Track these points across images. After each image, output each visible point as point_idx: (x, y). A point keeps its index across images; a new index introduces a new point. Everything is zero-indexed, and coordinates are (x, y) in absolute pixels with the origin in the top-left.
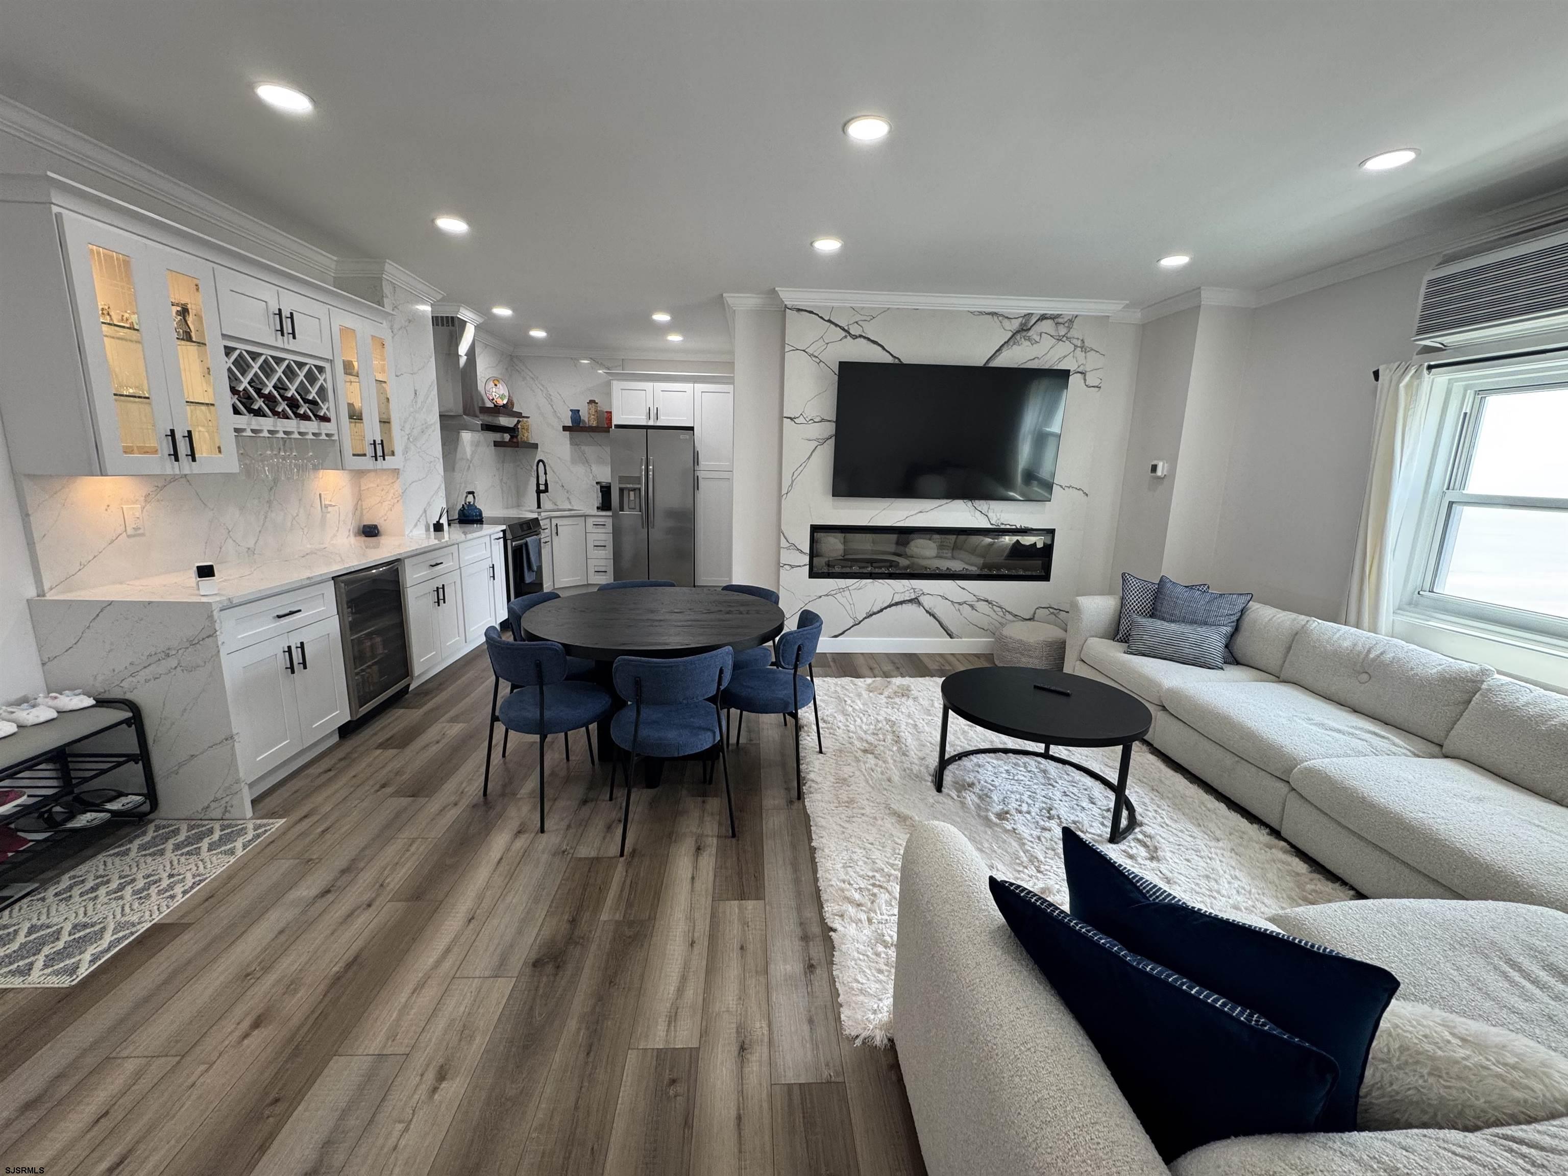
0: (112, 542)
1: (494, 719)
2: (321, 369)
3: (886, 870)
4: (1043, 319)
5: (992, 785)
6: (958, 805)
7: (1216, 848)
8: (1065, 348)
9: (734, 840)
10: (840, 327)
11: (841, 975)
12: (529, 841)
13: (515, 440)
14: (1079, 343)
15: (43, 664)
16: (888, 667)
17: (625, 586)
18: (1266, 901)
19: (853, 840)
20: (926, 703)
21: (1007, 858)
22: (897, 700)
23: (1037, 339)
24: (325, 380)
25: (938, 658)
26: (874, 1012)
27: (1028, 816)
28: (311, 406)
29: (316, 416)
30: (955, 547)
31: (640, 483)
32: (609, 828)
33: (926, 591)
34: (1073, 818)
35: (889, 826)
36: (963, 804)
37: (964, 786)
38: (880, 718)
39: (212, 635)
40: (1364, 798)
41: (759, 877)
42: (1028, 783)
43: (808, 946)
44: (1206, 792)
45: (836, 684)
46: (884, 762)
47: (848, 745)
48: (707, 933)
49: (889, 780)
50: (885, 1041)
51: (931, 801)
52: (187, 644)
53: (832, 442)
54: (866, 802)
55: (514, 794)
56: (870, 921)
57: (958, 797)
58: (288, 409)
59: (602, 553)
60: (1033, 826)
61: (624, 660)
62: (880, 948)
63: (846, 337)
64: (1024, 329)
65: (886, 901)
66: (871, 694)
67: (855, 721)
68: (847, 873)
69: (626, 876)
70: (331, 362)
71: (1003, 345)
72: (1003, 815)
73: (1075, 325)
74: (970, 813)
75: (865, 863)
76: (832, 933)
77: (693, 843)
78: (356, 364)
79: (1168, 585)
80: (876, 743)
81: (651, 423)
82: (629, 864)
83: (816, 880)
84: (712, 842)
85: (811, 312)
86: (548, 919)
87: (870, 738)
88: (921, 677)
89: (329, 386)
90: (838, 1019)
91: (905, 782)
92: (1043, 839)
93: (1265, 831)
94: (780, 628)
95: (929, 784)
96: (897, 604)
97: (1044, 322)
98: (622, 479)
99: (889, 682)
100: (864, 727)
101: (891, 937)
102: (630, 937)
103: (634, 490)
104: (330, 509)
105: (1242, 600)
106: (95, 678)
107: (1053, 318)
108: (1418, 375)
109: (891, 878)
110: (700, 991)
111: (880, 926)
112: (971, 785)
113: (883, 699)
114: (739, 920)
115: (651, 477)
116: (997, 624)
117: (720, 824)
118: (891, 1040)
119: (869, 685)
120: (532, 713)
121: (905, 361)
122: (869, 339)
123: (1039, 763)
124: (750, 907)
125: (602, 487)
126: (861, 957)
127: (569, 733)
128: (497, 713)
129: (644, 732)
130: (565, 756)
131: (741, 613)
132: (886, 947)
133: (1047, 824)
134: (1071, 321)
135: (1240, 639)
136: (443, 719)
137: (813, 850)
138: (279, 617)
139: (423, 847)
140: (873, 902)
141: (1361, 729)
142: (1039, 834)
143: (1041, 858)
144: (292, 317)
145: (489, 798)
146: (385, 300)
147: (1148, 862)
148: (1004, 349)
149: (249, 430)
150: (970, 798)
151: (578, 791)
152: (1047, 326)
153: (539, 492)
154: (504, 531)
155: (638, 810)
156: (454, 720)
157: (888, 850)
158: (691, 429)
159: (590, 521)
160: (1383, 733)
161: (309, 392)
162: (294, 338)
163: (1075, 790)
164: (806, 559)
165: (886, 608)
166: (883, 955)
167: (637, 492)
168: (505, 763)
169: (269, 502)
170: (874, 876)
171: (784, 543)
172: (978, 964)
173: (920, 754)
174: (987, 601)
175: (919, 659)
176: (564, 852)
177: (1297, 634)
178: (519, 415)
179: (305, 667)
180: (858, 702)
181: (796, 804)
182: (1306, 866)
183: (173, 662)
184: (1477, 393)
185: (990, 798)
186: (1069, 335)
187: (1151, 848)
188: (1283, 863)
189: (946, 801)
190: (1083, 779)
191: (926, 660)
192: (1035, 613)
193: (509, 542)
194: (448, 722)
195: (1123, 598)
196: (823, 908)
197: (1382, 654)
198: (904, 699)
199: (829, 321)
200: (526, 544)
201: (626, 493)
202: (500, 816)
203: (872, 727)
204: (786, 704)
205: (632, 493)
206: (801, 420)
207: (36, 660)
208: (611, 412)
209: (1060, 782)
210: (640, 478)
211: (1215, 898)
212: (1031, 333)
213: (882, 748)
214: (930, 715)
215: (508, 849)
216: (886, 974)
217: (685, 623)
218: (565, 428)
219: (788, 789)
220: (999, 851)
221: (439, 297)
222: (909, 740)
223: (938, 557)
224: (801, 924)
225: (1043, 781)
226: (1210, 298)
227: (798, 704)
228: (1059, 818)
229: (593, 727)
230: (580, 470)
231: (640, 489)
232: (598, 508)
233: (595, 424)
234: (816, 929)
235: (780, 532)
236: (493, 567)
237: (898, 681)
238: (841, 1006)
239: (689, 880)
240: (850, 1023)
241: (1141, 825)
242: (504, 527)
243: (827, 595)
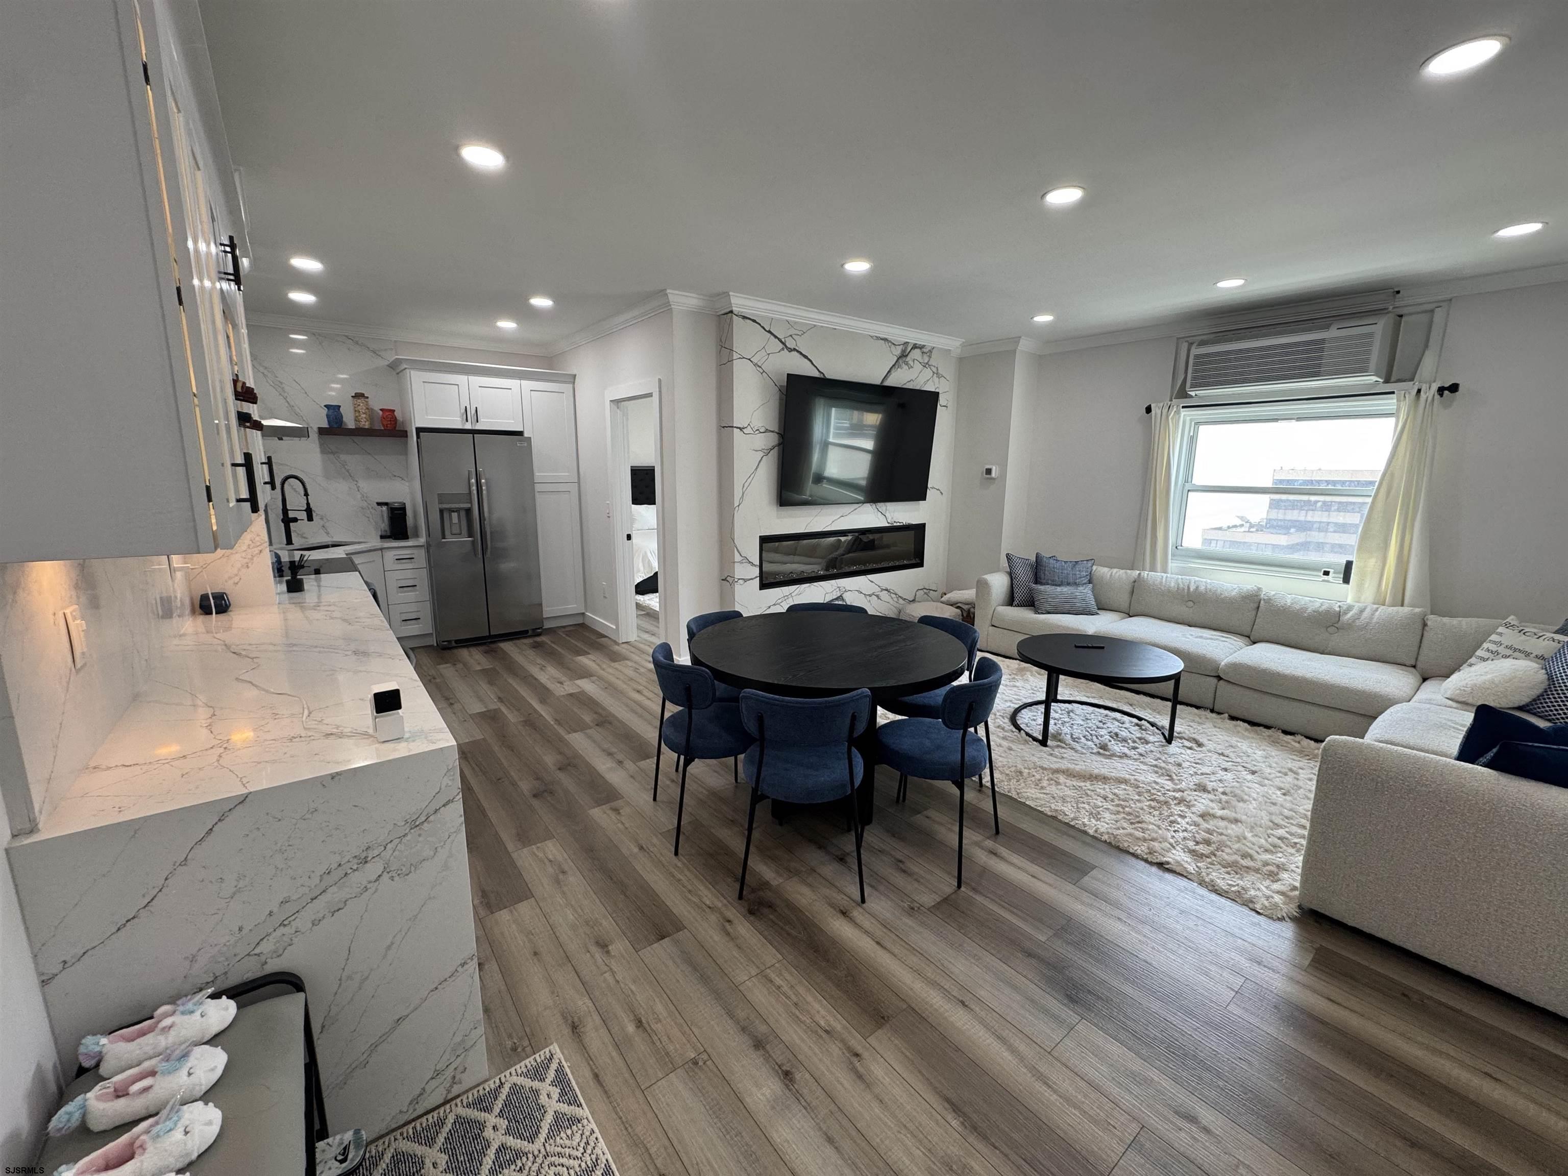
4: (915, 348)
8: (928, 373)
9: (1003, 836)
10: (779, 339)
14: (935, 370)
15: (44, 983)
23: (912, 364)
31: (471, 502)
33: (848, 589)
53: (775, 453)
59: (411, 595)
63: (783, 349)
64: (903, 355)
71: (891, 368)
73: (933, 355)
79: (1045, 559)
81: (468, 426)
85: (754, 321)
97: (916, 350)
98: (428, 498)
103: (457, 510)
105: (1086, 565)
107: (921, 347)
108: (1178, 412)
114: (1110, 888)
115: (484, 493)
121: (828, 376)
122: (801, 353)
125: (384, 509)
134: (930, 351)
135: (1099, 592)
148: (892, 372)
152: (916, 353)
153: (287, 521)
158: (520, 433)
159: (391, 555)
164: (756, 571)
167: (463, 513)
171: (737, 557)
174: (887, 590)
177: (1135, 582)
183: (374, 869)
184: (1196, 424)
186: (930, 363)
192: (916, 595)
195: (1010, 574)
197: (1196, 587)
199: (769, 332)
201: (446, 515)
205: (455, 515)
206: (749, 430)
207: (33, 980)
208: (405, 412)
212: (908, 359)
218: (316, 432)
230: (341, 487)
231: (468, 511)
232: (382, 537)
233: (368, 426)
239: (1034, 879)
243: (774, 605)
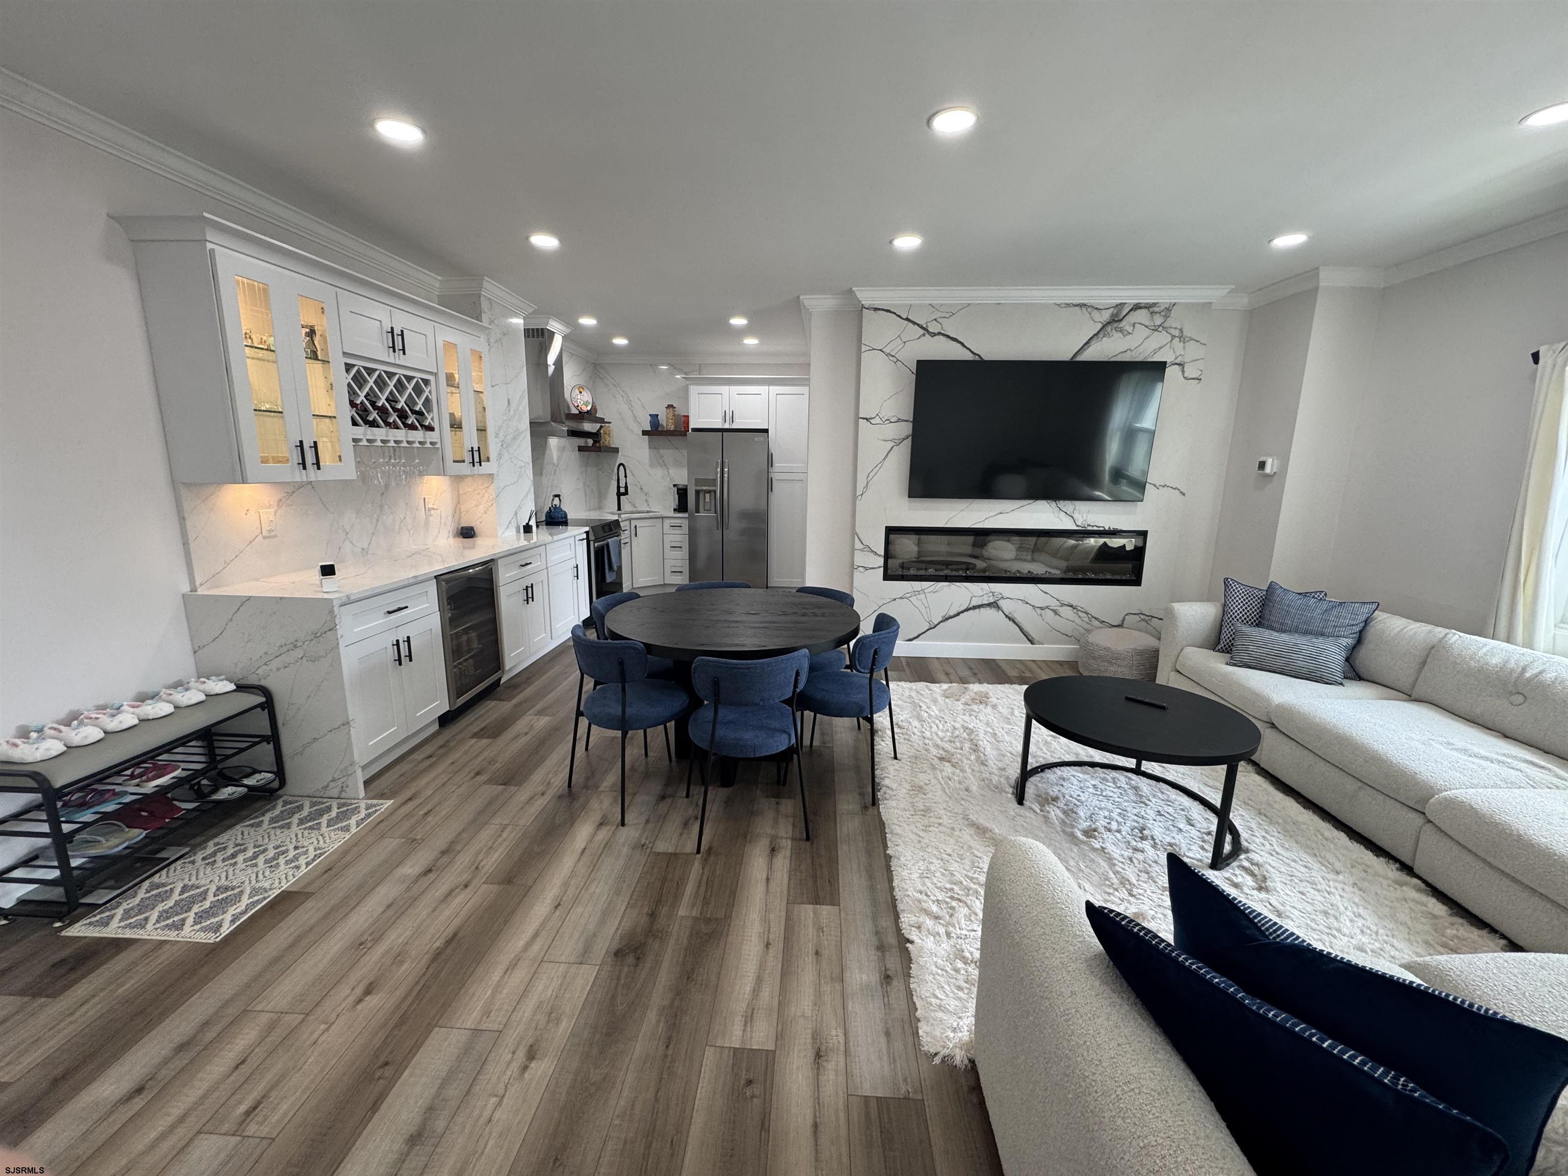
0: (251, 542)
1: (579, 714)
2: (426, 382)
3: (965, 883)
4: (1136, 309)
5: (1078, 800)
6: (1042, 819)
7: (1336, 881)
8: (1162, 338)
9: (808, 844)
10: (918, 325)
11: (918, 989)
12: (610, 833)
13: (598, 445)
14: (1177, 333)
15: (195, 652)
16: (966, 673)
17: (702, 587)
18: (1396, 943)
19: (929, 850)
20: (1005, 711)
21: (1096, 879)
22: (975, 707)
23: (1130, 329)
24: (430, 392)
25: (1019, 665)
26: (954, 1030)
27: (1118, 835)
28: (418, 417)
29: (422, 425)
30: (1036, 550)
31: (715, 485)
32: (686, 824)
33: (1005, 595)
34: (1168, 839)
35: (968, 837)
36: (1046, 819)
37: (1047, 800)
38: (957, 725)
39: (333, 629)
40: (1520, 836)
41: (833, 880)
42: (1117, 799)
43: (884, 956)
44: (1323, 819)
45: (911, 689)
46: (962, 771)
47: (924, 752)
48: (782, 936)
49: (967, 790)
50: (966, 1062)
51: (1012, 813)
52: (312, 637)
53: (908, 442)
54: (942, 812)
55: (597, 787)
56: (948, 935)
57: (1042, 811)
58: (398, 420)
59: (678, 554)
60: (1123, 846)
61: (702, 660)
62: (960, 965)
63: (924, 335)
64: (1115, 320)
65: (965, 915)
66: (947, 700)
67: (931, 727)
68: (924, 884)
69: (703, 873)
70: (436, 374)
71: (1091, 338)
72: (1090, 833)
73: (1173, 314)
74: (1055, 828)
75: (943, 874)
76: (908, 945)
77: (768, 843)
78: (456, 376)
79: (1278, 592)
80: (953, 750)
81: (727, 426)
82: (705, 861)
83: (892, 889)
84: (786, 846)
85: (889, 311)
86: (628, 910)
87: (947, 746)
88: (1000, 683)
89: (433, 398)
90: (916, 1034)
91: (983, 793)
92: (1135, 861)
93: (1394, 866)
94: (856, 631)
95: (1010, 795)
96: (975, 608)
97: (1139, 311)
98: (698, 482)
99: (966, 688)
100: (940, 733)
101: (971, 954)
102: (706, 934)
103: (709, 492)
104: (433, 512)
105: (1366, 609)
106: (236, 665)
107: (1148, 307)
109: (971, 892)
110: (776, 994)
111: (959, 940)
112: (1055, 799)
113: (959, 706)
114: (814, 925)
115: (726, 479)
116: (1082, 631)
117: (794, 826)
118: (972, 1062)
119: (946, 690)
120: (616, 710)
121: (986, 357)
122: (948, 336)
123: (1130, 779)
124: (825, 913)
125: (678, 490)
126: (939, 971)
127: (648, 730)
128: (582, 709)
129: (721, 732)
130: (643, 752)
131: (816, 615)
132: (965, 963)
133: (1140, 845)
134: (1168, 310)
135: (1363, 652)
136: (530, 712)
137: (888, 858)
138: (389, 613)
139: (514, 833)
140: (952, 915)
141: (1515, 758)
142: (1130, 855)
143: (1134, 881)
144: (402, 335)
145: (574, 789)
146: (483, 315)
147: (1255, 892)
148: (1093, 342)
149: (365, 440)
150: (1054, 813)
151: (656, 787)
152: (1141, 316)
153: (619, 494)
154: (587, 533)
155: (713, 810)
156: (540, 713)
157: (967, 862)
158: (766, 431)
159: (667, 523)
160: (1543, 763)
161: (416, 403)
162: (404, 353)
163: (1171, 810)
164: (881, 561)
165: (963, 612)
166: (963, 972)
167: (713, 494)
168: (588, 756)
169: (381, 506)
170: (952, 889)
171: (858, 545)
172: (1073, 993)
173: (1000, 765)
174: (1071, 606)
175: (998, 665)
176: (643, 846)
177: (1433, 647)
178: (602, 420)
179: (411, 660)
180: (934, 708)
181: (870, 810)
182: (1444, 908)
183: (298, 653)
185: (1076, 813)
186: (1165, 325)
187: (1259, 877)
188: (1418, 903)
189: (1028, 814)
190: (1179, 798)
191: (1005, 667)
192: (1124, 620)
193: (592, 543)
194: (536, 715)
195: (1225, 605)
196: (899, 918)
197: (1541, 673)
198: (982, 707)
199: (907, 319)
200: (608, 545)
201: (701, 495)
202: (584, 807)
203: (949, 734)
204: (862, 709)
205: (707, 495)
206: (877, 420)
207: (188, 648)
208: (688, 416)
209: (1153, 800)
210: (715, 480)
211: (1334, 937)
212: (1122, 325)
213: (959, 756)
214: (1010, 724)
215: (591, 840)
216: (966, 991)
217: (761, 625)
218: (645, 433)
219: (862, 794)
220: (1087, 871)
221: (531, 310)
222: (988, 749)
223: (1017, 559)
224: (877, 933)
225: (1134, 798)
226: (1328, 278)
227: (874, 709)
228: (1153, 839)
229: (671, 725)
230: (659, 472)
231: (715, 492)
232: (675, 510)
233: (672, 428)
234: (892, 940)
235: (854, 533)
236: (577, 567)
237: (975, 687)
238: (919, 1020)
239: (764, 881)
240: (929, 1039)
241: (1247, 851)
242: (587, 529)
243: (901, 598)
